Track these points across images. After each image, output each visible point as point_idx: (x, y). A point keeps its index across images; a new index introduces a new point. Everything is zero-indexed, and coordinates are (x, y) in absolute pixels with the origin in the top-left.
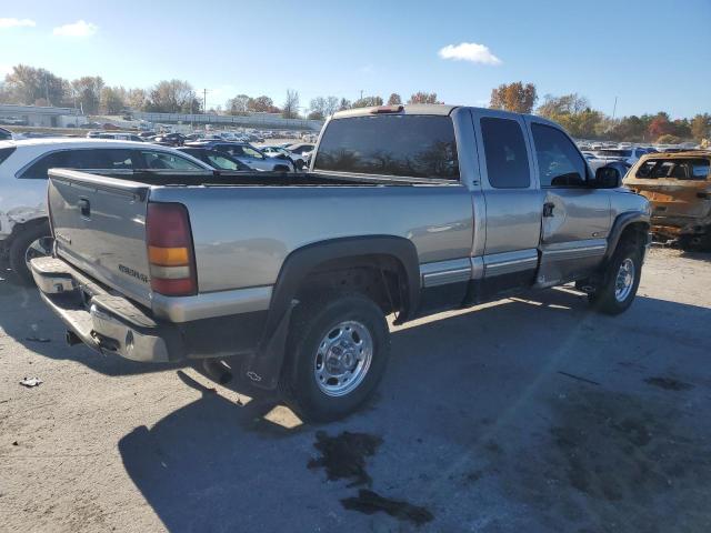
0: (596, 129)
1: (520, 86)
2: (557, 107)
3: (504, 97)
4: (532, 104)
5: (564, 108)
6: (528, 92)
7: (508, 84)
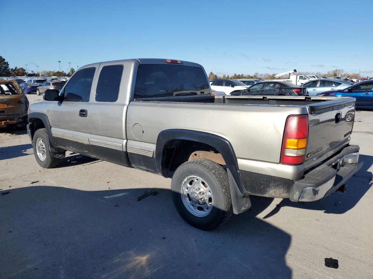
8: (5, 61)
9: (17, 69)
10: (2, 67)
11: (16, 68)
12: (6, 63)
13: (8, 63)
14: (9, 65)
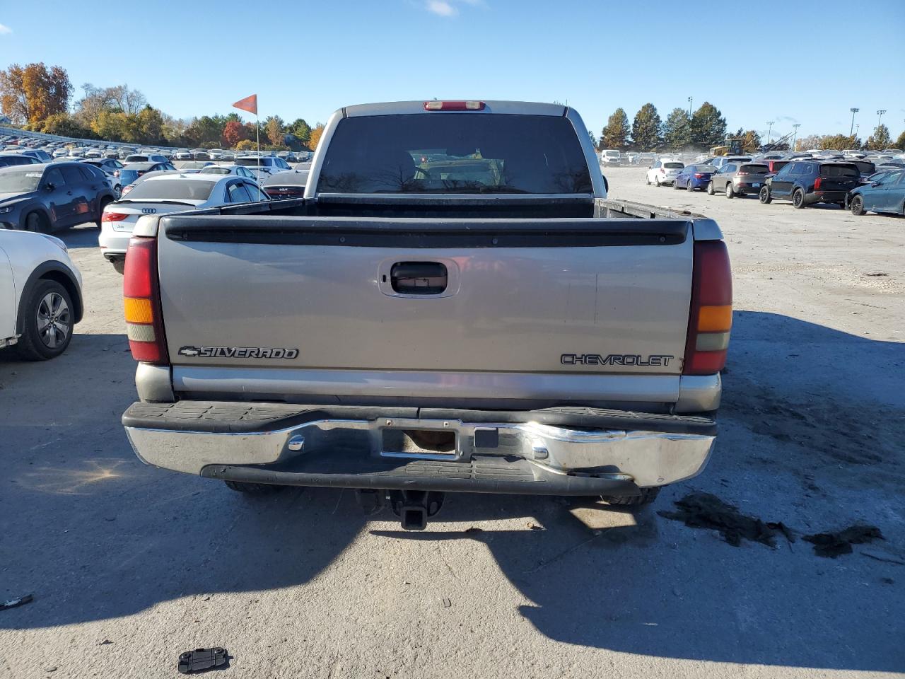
0: (165, 133)
1: (43, 69)
2: (104, 101)
3: (20, 83)
4: (65, 97)
5: (114, 104)
6: (55, 78)
7: (23, 65)
8: (720, 118)
9: (742, 133)
10: (713, 130)
11: (740, 132)
12: (721, 121)
13: (724, 123)
14: (726, 125)
